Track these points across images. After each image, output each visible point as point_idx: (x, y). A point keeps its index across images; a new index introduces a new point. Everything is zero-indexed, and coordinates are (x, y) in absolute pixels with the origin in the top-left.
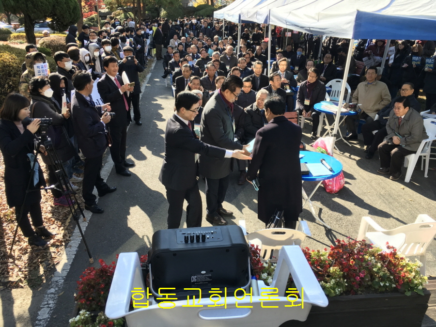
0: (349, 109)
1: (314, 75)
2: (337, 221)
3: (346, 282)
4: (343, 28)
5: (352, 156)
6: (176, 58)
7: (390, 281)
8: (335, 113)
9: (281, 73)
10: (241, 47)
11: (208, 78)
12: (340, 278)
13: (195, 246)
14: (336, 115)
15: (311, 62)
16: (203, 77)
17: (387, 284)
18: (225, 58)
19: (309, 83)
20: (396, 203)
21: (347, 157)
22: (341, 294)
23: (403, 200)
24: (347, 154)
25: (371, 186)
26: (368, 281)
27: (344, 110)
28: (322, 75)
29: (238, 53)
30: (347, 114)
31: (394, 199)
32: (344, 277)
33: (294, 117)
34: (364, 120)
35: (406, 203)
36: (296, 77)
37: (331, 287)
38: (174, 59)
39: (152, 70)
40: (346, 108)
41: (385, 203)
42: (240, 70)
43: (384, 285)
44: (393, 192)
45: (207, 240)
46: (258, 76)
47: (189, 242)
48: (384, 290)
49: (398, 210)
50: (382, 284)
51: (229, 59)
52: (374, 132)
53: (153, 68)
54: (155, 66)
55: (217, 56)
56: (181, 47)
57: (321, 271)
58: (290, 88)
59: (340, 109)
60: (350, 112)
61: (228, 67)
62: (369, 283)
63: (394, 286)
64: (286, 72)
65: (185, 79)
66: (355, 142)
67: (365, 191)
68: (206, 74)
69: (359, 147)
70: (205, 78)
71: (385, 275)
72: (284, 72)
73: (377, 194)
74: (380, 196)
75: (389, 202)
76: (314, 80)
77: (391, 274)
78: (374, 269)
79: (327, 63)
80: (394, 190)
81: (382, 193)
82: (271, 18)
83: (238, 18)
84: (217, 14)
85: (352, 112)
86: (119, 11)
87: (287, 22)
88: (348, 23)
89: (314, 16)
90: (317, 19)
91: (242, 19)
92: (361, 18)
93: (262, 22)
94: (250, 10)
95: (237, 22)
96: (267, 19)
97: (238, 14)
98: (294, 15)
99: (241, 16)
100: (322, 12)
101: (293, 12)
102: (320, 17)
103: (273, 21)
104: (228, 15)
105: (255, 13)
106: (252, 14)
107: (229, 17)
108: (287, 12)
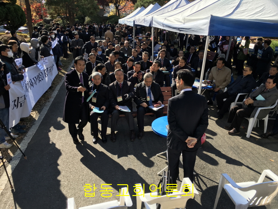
0: (207, 84)
1: (183, 61)
2: (201, 170)
4: (201, 28)
8: (197, 87)
9: (161, 60)
14: (198, 88)
15: (182, 51)
16: (107, 62)
18: (124, 49)
19: (180, 67)
20: (243, 153)
23: (247, 151)
25: (224, 140)
27: (204, 85)
31: (241, 150)
33: (169, 90)
35: (249, 153)
40: (205, 84)
41: (235, 153)
44: (240, 144)
46: (145, 62)
49: (245, 159)
51: (126, 49)
52: (225, 100)
59: (201, 85)
60: (208, 86)
61: (126, 55)
64: (165, 59)
65: (92, 64)
67: (221, 144)
72: (163, 58)
73: (229, 147)
74: (232, 148)
75: (238, 153)
79: (192, 53)
80: (240, 143)
81: (232, 145)
82: (153, 22)
83: (133, 23)
84: (120, 21)
85: (209, 87)
86: (58, 19)
87: (163, 25)
88: (205, 24)
89: (181, 20)
90: (183, 22)
91: (135, 23)
92: (214, 21)
93: (148, 25)
94: (140, 18)
95: (133, 26)
96: (151, 23)
97: (133, 21)
98: (168, 20)
99: (135, 22)
100: (186, 18)
101: (167, 18)
102: (185, 21)
103: (154, 25)
104: (127, 21)
105: (143, 20)
106: (141, 20)
107: (128, 23)
108: (164, 19)
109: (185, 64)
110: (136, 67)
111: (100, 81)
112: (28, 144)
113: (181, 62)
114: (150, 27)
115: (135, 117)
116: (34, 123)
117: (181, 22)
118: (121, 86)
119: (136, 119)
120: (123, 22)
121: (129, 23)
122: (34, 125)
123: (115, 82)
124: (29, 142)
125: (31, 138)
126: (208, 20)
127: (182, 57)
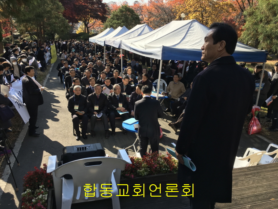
0: (164, 95)
3: (149, 170)
5: (168, 121)
6: (66, 66)
7: (168, 168)
9: (129, 75)
10: (106, 60)
11: (86, 78)
12: (147, 168)
13: (82, 151)
14: (156, 97)
15: (145, 69)
16: (84, 77)
17: (166, 169)
18: (96, 66)
19: (143, 81)
21: (165, 121)
22: (147, 175)
24: (165, 120)
26: (159, 168)
28: (152, 76)
29: (105, 63)
30: (164, 98)
32: (148, 167)
34: (173, 101)
36: (137, 78)
37: (142, 172)
38: (65, 66)
39: (50, 72)
40: (163, 95)
42: (106, 73)
43: (165, 170)
45: (87, 149)
46: (116, 78)
47: (79, 150)
48: (165, 172)
50: (164, 169)
51: (99, 67)
53: (50, 71)
54: (52, 70)
55: (91, 65)
56: (69, 59)
57: (139, 166)
58: (134, 84)
59: (158, 95)
61: (98, 72)
62: (159, 169)
63: (169, 170)
64: (132, 75)
65: (72, 78)
66: (169, 113)
68: (85, 75)
69: (172, 116)
70: (84, 78)
71: (165, 165)
72: (130, 74)
76: (146, 80)
77: (168, 165)
78: (160, 163)
79: (154, 70)
82: (122, 45)
83: (104, 43)
84: (91, 39)
85: (166, 97)
86: (26, 34)
87: (131, 48)
88: (159, 52)
89: (143, 46)
90: (145, 47)
91: (106, 44)
92: (165, 50)
93: (117, 47)
94: (110, 40)
95: (103, 45)
96: (120, 45)
97: (103, 41)
98: (134, 45)
99: (106, 42)
100: (147, 45)
101: (133, 43)
102: (147, 47)
103: (123, 47)
104: (98, 41)
105: (113, 42)
106: (111, 42)
107: (98, 42)
108: (130, 43)
109: (147, 79)
110: (107, 82)
111: (80, 92)
112: (22, 143)
113: (144, 78)
114: (119, 48)
115: (109, 122)
116: (23, 128)
117: (143, 47)
118: (98, 97)
119: (109, 123)
120: (94, 41)
121: (100, 42)
122: (22, 129)
123: (93, 93)
124: (22, 142)
125: (23, 139)
126: (161, 49)
127: (144, 74)
